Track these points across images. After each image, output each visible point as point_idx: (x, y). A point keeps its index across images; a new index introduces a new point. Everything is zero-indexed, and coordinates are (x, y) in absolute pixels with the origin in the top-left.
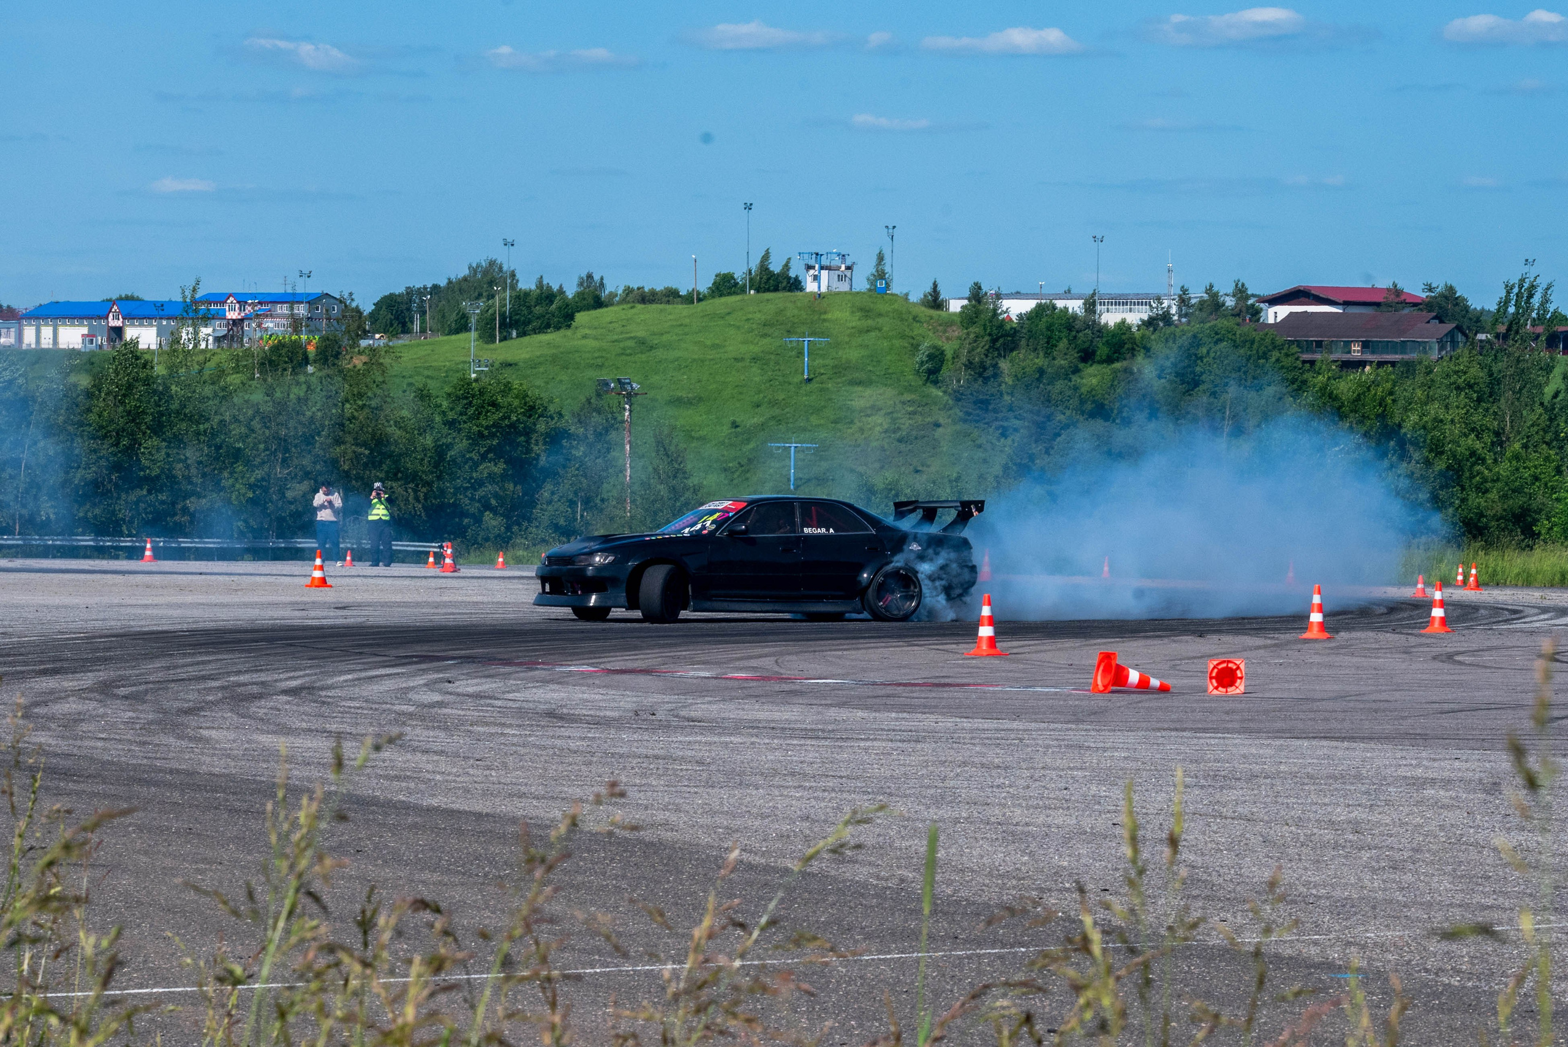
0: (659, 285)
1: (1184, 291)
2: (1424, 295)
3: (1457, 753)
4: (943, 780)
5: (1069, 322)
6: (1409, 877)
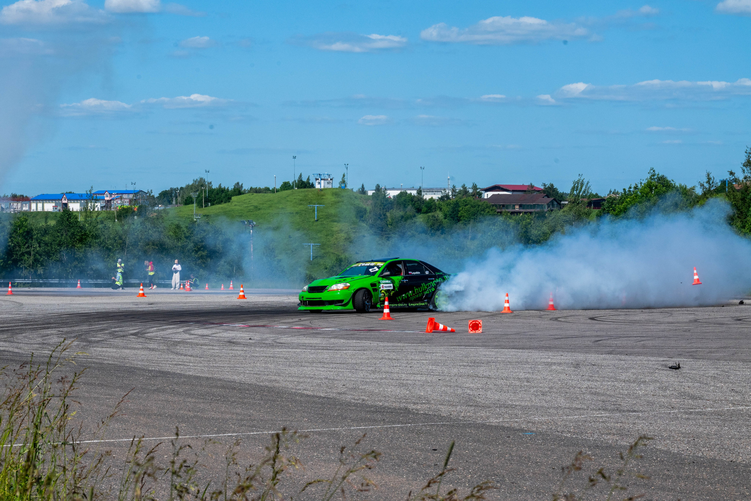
0: (262, 187)
1: (454, 187)
2: (542, 188)
3: (562, 353)
4: (375, 364)
5: (412, 198)
6: (548, 398)
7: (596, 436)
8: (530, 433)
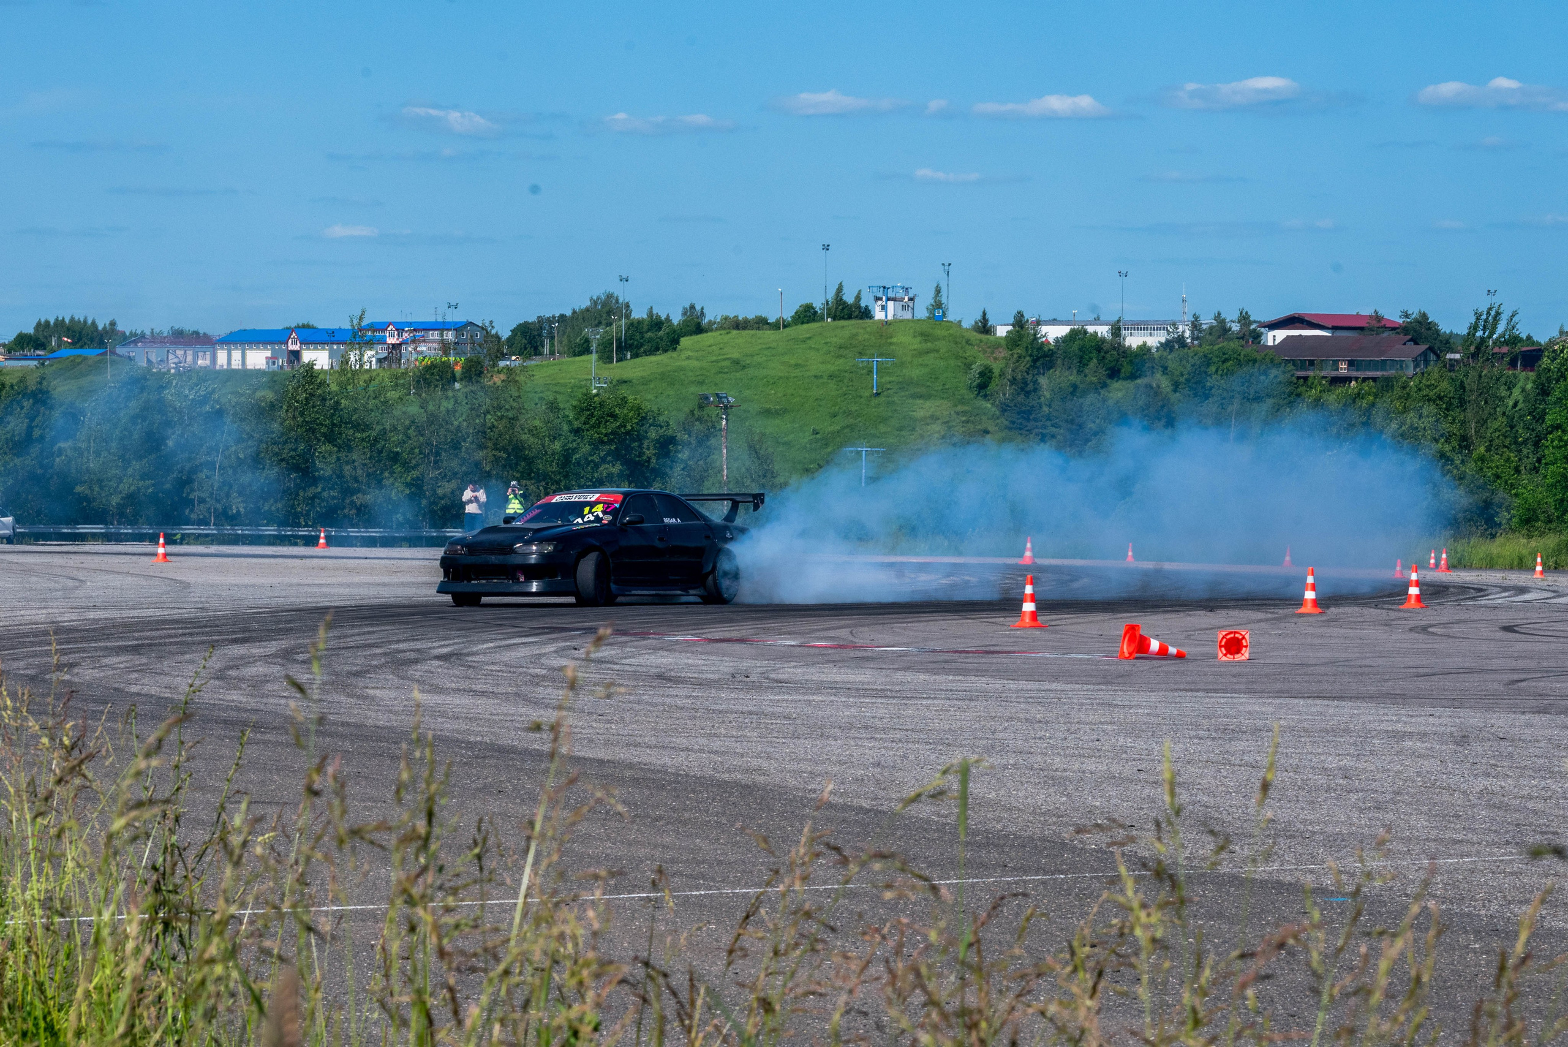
0: (751, 314)
1: (1196, 318)
2: (1401, 321)
3: (1431, 711)
4: (993, 733)
5: (1098, 345)
6: (1390, 816)
7: (1494, 907)
8: (1341, 899)
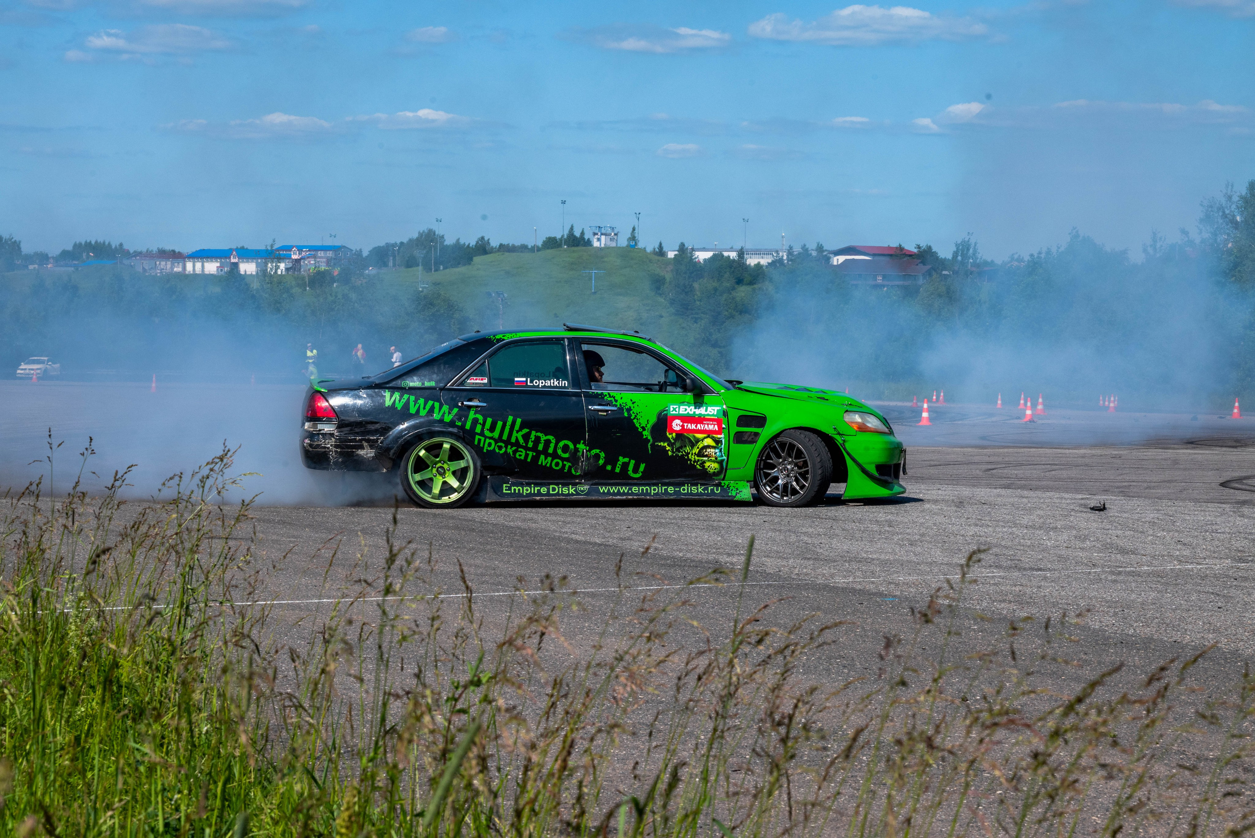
0: (518, 243)
1: (791, 248)
2: (916, 251)
5: (730, 264)
6: (919, 550)
7: (985, 604)
8: (891, 599)
